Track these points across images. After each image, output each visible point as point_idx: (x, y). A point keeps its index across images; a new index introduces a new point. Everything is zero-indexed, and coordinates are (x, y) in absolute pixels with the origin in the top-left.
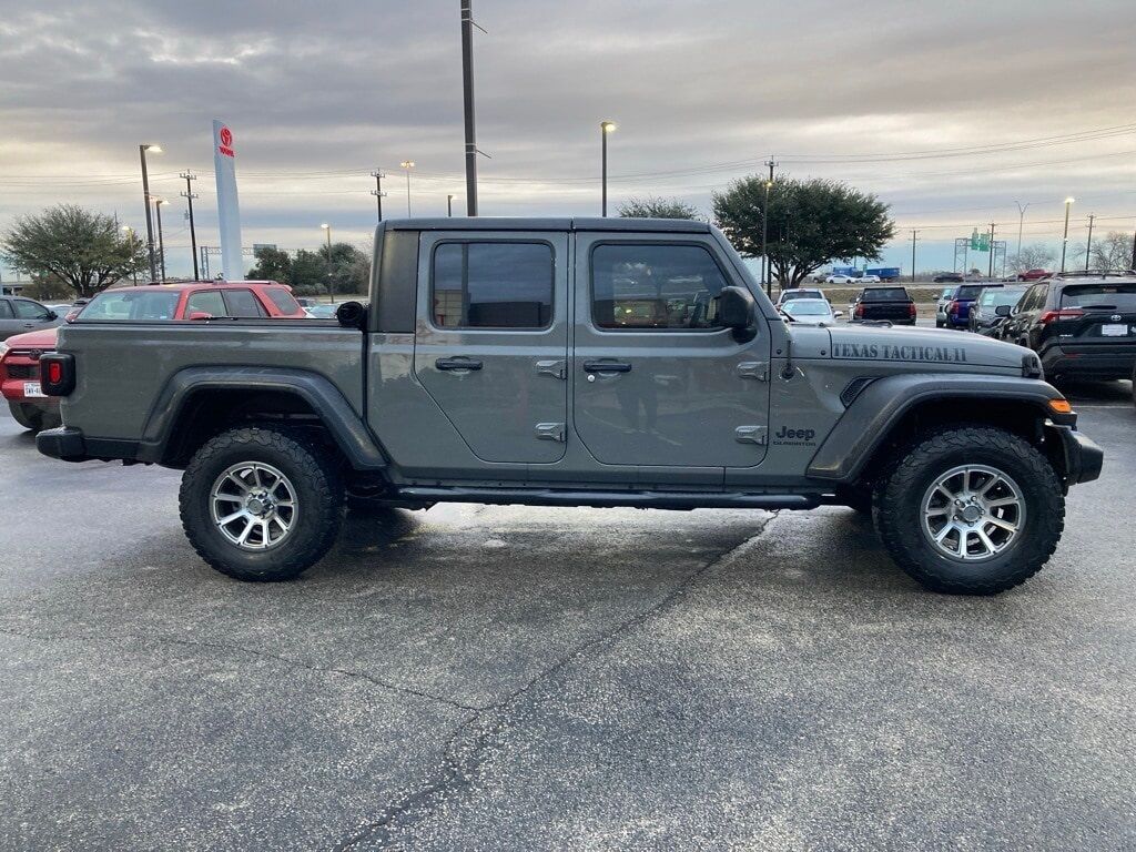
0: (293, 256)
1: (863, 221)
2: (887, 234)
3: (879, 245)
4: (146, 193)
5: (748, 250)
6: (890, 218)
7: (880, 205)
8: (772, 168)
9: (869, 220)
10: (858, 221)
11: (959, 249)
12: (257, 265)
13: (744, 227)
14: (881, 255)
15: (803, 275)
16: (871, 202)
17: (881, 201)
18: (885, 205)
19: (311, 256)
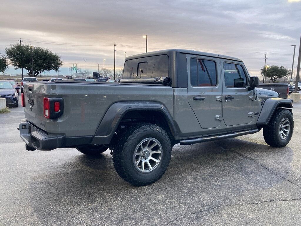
1: (54, 60)
2: (60, 64)
3: (58, 67)
5: (18, 66)
6: (61, 60)
7: (58, 56)
8: (21, 42)
9: (56, 60)
10: (53, 60)
11: (70, 69)
13: (17, 59)
14: (59, 70)
15: (37, 74)
16: (55, 55)
17: (59, 55)
18: (59, 56)
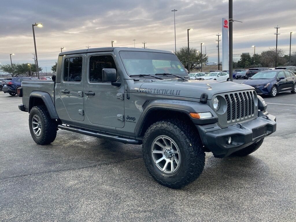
0: (252, 56)
4: (188, 42)
12: (240, 59)
19: (258, 55)
